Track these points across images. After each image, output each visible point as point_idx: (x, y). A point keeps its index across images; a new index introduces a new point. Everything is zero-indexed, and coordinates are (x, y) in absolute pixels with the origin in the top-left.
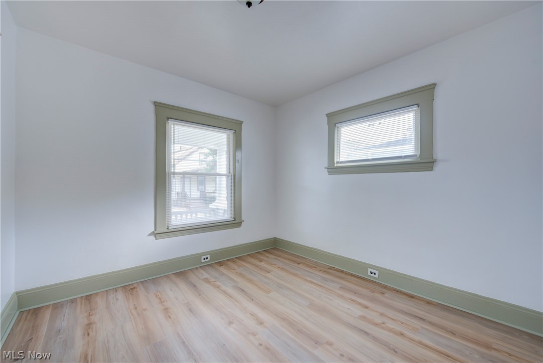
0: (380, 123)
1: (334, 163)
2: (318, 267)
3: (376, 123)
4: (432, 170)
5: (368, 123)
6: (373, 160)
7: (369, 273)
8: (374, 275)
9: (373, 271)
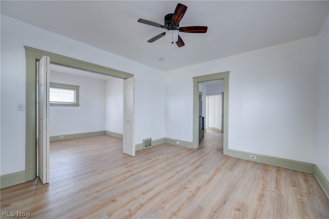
7: (60, 138)
8: (62, 138)
9: (62, 137)
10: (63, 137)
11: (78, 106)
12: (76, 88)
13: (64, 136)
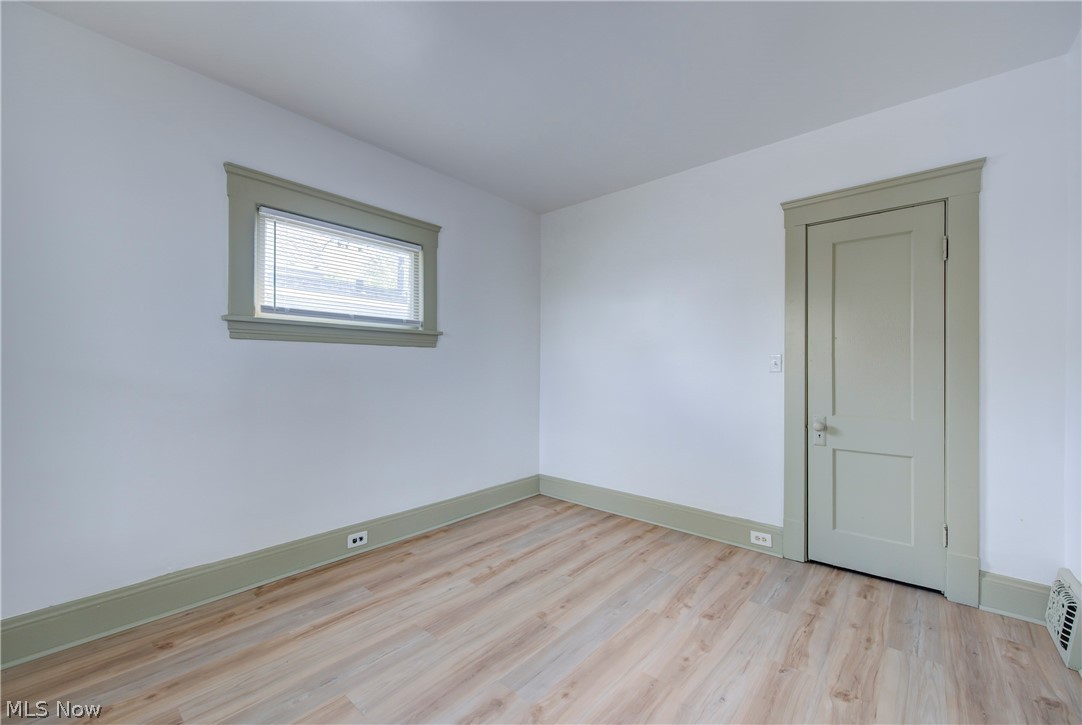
0: (360, 249)
1: (253, 308)
2: (236, 610)
3: (354, 245)
4: (435, 347)
5: (337, 239)
6: (357, 318)
7: (350, 545)
8: (359, 543)
9: (357, 536)
10: (364, 534)
11: (433, 345)
12: (419, 235)
13: (373, 526)
